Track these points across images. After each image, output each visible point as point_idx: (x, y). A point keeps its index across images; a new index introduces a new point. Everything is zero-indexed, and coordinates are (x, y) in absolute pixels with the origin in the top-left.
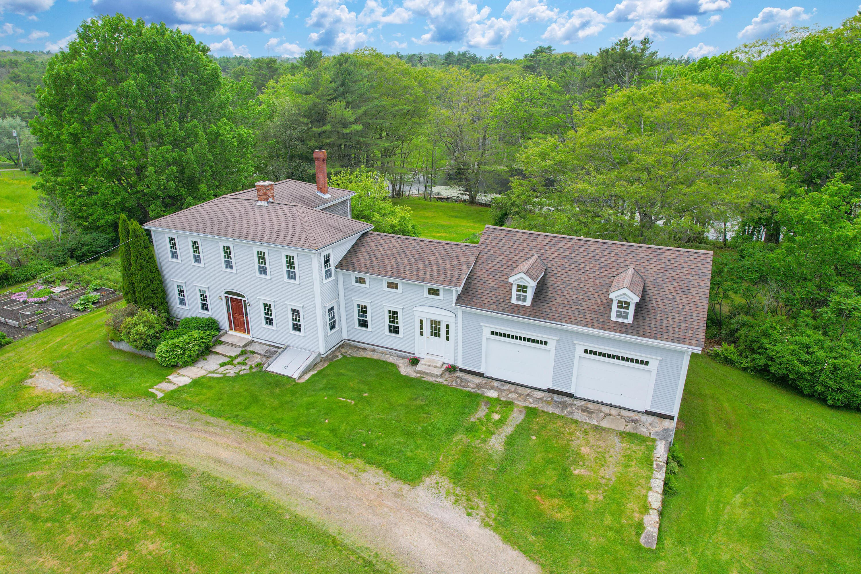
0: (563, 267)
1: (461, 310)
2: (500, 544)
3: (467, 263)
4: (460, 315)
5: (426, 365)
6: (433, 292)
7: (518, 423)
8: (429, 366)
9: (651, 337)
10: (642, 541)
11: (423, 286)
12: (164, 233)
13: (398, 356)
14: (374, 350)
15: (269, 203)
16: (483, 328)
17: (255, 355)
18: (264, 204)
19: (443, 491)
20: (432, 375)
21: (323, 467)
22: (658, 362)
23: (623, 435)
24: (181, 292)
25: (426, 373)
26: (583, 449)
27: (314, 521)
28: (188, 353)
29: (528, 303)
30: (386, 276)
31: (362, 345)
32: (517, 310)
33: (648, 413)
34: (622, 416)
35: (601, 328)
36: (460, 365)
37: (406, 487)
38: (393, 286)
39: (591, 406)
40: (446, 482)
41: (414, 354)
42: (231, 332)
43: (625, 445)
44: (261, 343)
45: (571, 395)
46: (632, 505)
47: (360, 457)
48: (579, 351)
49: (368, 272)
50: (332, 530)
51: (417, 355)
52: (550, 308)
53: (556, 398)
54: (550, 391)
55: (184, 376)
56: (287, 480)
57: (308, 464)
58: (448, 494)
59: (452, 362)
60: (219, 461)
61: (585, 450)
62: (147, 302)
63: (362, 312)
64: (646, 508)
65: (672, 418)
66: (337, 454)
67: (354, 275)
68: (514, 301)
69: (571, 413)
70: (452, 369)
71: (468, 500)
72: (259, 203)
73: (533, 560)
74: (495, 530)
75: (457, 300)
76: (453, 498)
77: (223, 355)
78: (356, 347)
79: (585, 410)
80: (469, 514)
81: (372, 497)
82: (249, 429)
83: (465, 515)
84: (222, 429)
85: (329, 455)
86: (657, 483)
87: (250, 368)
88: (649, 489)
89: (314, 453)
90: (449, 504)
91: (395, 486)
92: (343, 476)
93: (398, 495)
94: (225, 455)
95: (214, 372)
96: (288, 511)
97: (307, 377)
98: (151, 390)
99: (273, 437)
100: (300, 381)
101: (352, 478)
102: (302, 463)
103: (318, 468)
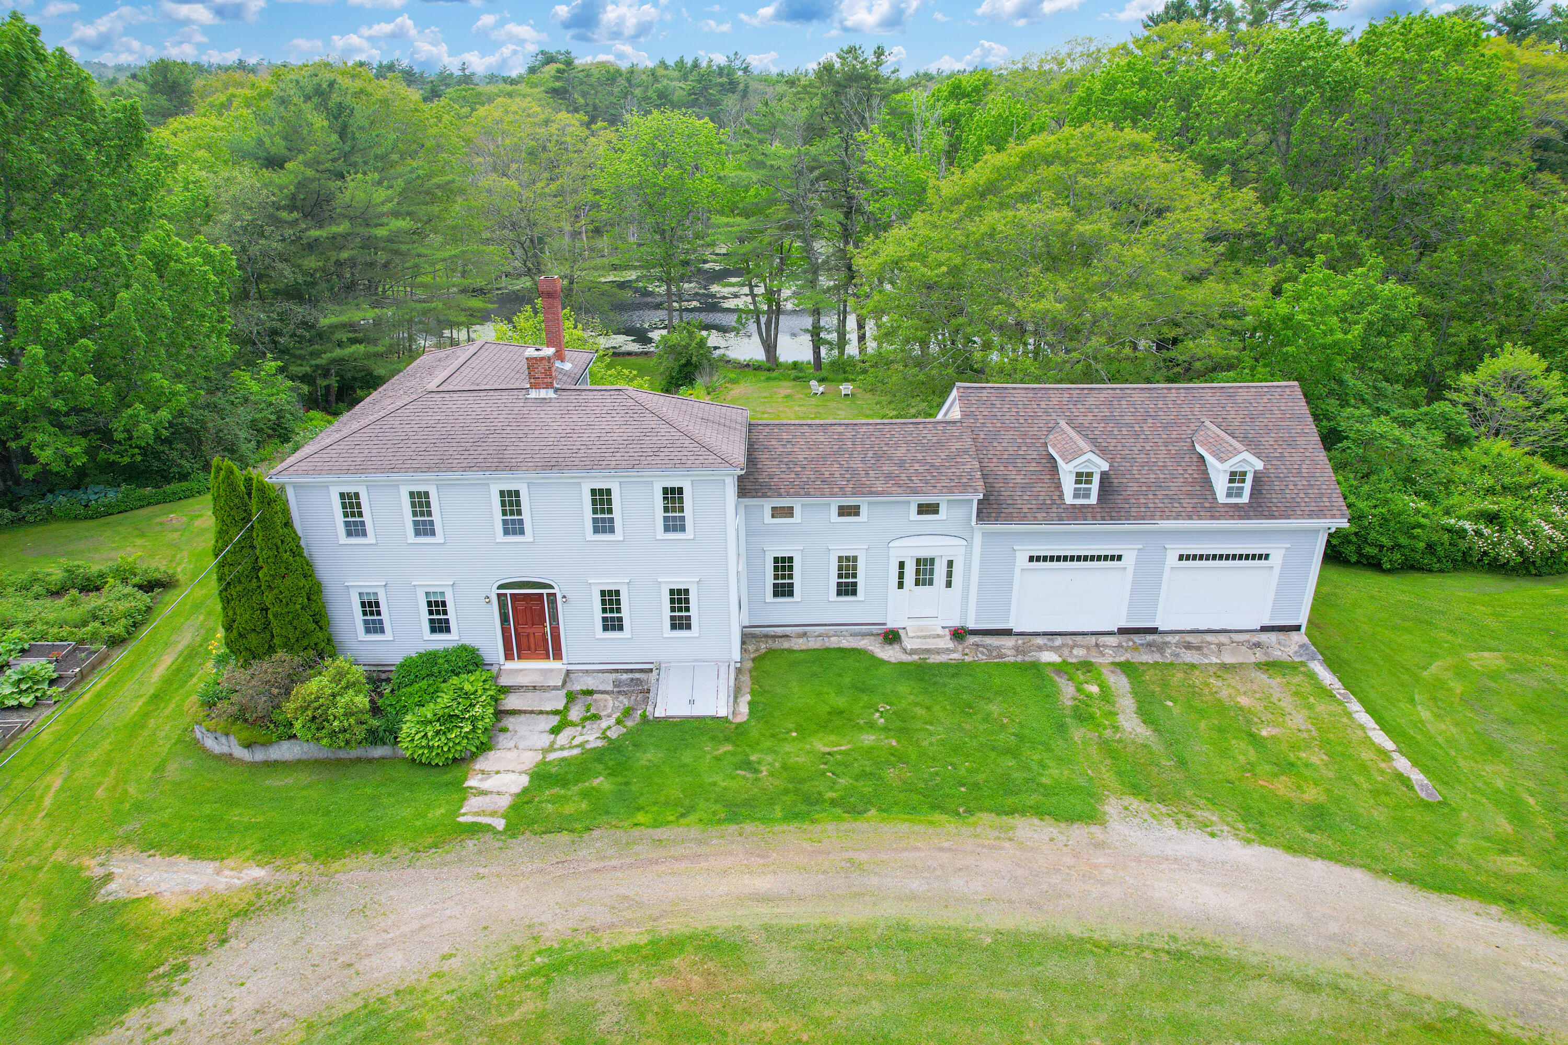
1: (979, 531)
4: (978, 539)
5: (918, 637)
6: (928, 509)
7: (1128, 689)
8: (925, 637)
9: (1281, 517)
10: (1422, 795)
11: (909, 502)
12: (326, 486)
13: (853, 635)
14: (805, 635)
15: (556, 390)
16: (1017, 553)
17: (596, 696)
18: (543, 393)
19: (1146, 817)
20: (938, 652)
21: (946, 845)
22: (1283, 551)
23: (1260, 666)
24: (371, 607)
25: (928, 651)
26: (1239, 700)
28: (480, 724)
29: (1093, 500)
30: (833, 495)
31: (779, 631)
32: (1078, 513)
33: (1264, 629)
34: (1238, 643)
35: (1213, 517)
36: (972, 625)
37: (1094, 830)
38: (848, 511)
39: (1189, 638)
40: (1136, 803)
41: (884, 624)
42: (510, 665)
44: (587, 671)
45: (1154, 631)
46: (1366, 754)
47: (981, 809)
48: (1172, 558)
49: (797, 495)
51: (891, 625)
52: (1126, 500)
53: (1138, 639)
54: (1123, 631)
55: (498, 772)
56: (916, 885)
57: (918, 849)
58: (1155, 817)
59: (956, 623)
60: (761, 898)
61: (1243, 701)
62: (305, 642)
63: (783, 568)
64: (1384, 754)
65: (1297, 628)
66: (942, 817)
67: (767, 505)
68: (1069, 499)
69: (1176, 655)
70: (959, 634)
71: (1187, 814)
72: (533, 394)
74: (1262, 842)
75: (978, 516)
76: (1169, 822)
77: (532, 712)
78: (766, 636)
79: (1188, 646)
80: (1212, 835)
81: (1068, 861)
82: (748, 827)
83: (1209, 839)
84: (700, 842)
85: (931, 823)
86: (1363, 717)
87: (618, 722)
88: (1362, 727)
89: (904, 827)
90: (1173, 831)
91: (1079, 833)
92: (992, 847)
93: (1100, 845)
94: (763, 883)
95: (551, 748)
96: (978, 931)
97: (744, 709)
98: (461, 819)
99: (806, 825)
100: (740, 719)
101: (1007, 844)
102: (906, 849)
103: (941, 849)
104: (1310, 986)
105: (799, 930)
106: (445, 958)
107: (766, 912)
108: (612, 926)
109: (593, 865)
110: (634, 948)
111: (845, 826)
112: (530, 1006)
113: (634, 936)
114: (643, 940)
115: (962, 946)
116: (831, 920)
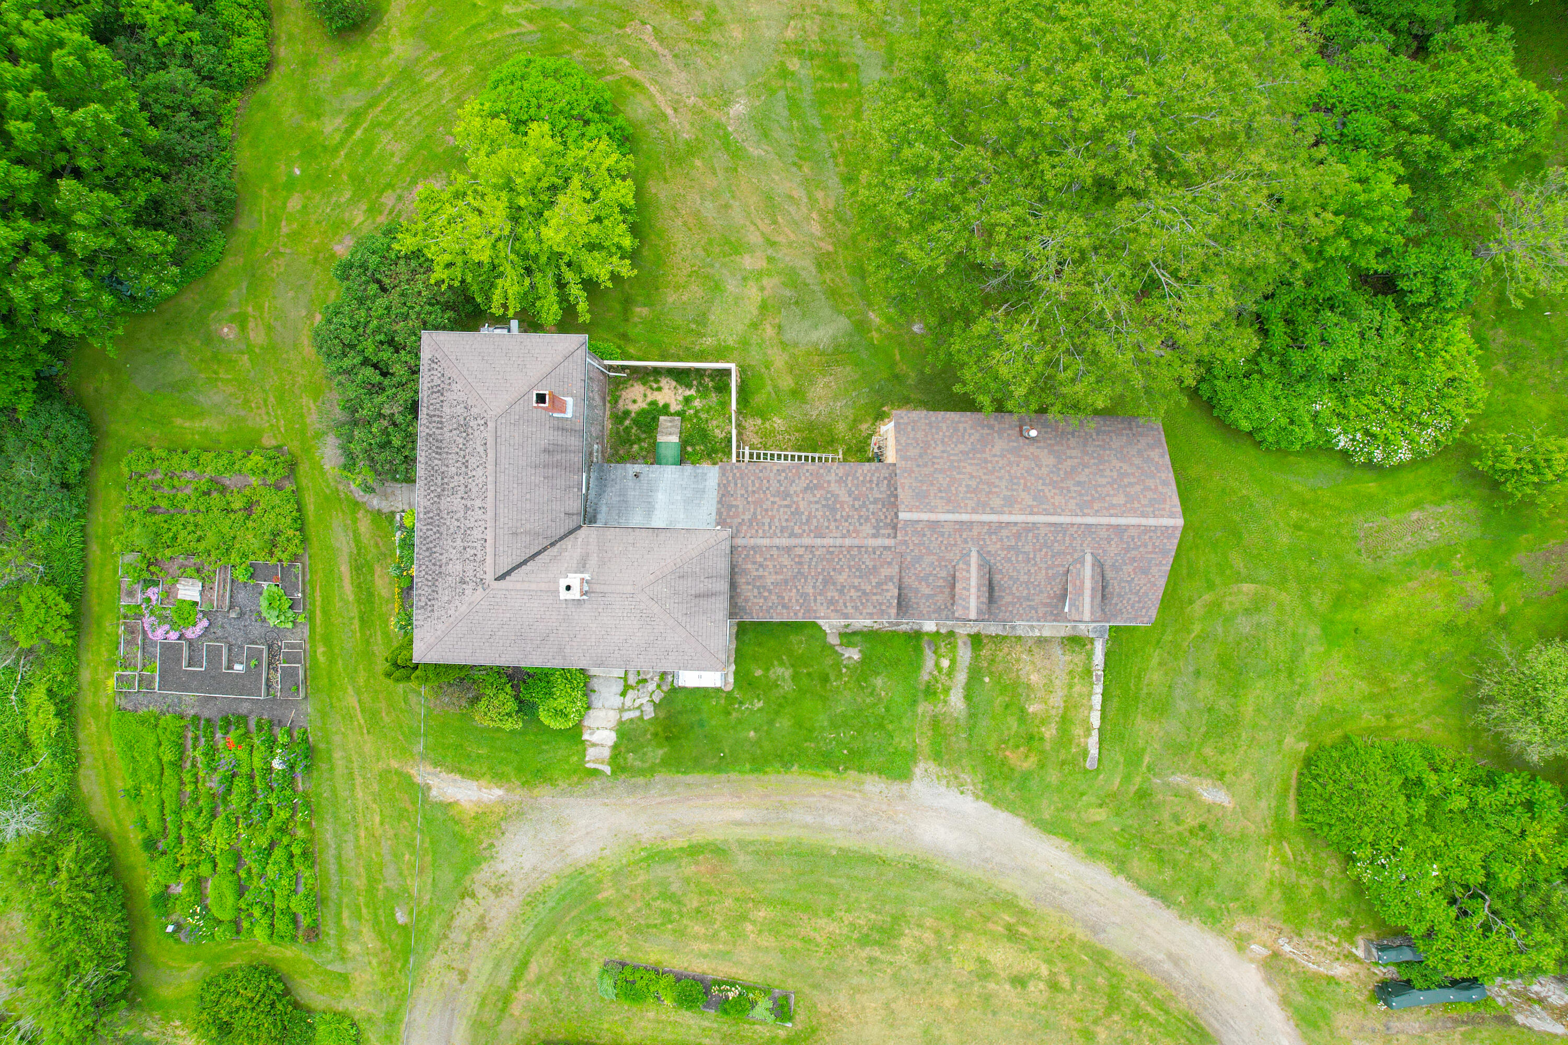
0: (1009, 560)
2: (993, 811)
3: (891, 579)
7: (967, 663)
10: (1088, 765)
19: (934, 777)
21: (828, 792)
23: (1064, 642)
26: (1032, 677)
27: (856, 848)
37: (904, 786)
40: (932, 767)
43: (1068, 658)
46: (1078, 731)
47: (850, 768)
50: (873, 850)
55: (598, 729)
56: (809, 819)
57: (813, 795)
58: (938, 778)
60: (738, 823)
61: (1034, 678)
64: (1089, 730)
66: (829, 773)
69: (1013, 628)
71: (956, 777)
73: (1017, 815)
74: (984, 799)
76: (944, 782)
80: (962, 793)
81: (884, 807)
82: (734, 776)
83: (958, 795)
84: (708, 786)
85: (824, 777)
86: (1097, 700)
87: (659, 686)
88: (1091, 708)
89: (809, 779)
90: (943, 789)
91: (897, 787)
92: (849, 796)
93: (902, 797)
94: (738, 815)
95: (622, 710)
96: (832, 847)
97: (731, 679)
98: (588, 765)
99: (761, 775)
100: (729, 688)
101: (857, 795)
102: (808, 796)
103: (825, 796)
104: (959, 884)
105: (751, 843)
106: (602, 849)
107: (739, 832)
108: (671, 837)
109: (658, 800)
110: (681, 849)
111: (780, 778)
112: (642, 878)
113: (682, 842)
114: (685, 845)
115: (825, 856)
116: (768, 838)
